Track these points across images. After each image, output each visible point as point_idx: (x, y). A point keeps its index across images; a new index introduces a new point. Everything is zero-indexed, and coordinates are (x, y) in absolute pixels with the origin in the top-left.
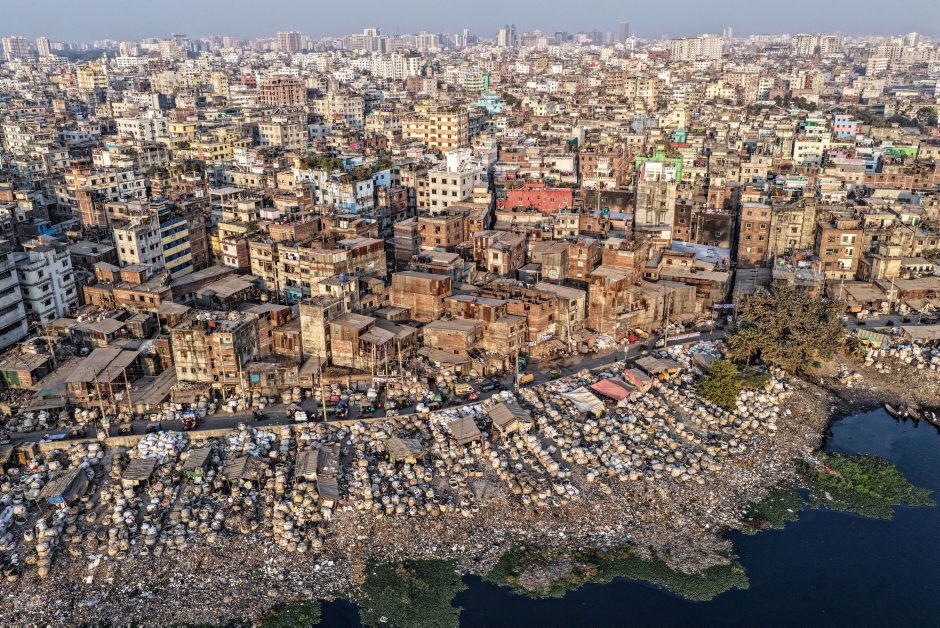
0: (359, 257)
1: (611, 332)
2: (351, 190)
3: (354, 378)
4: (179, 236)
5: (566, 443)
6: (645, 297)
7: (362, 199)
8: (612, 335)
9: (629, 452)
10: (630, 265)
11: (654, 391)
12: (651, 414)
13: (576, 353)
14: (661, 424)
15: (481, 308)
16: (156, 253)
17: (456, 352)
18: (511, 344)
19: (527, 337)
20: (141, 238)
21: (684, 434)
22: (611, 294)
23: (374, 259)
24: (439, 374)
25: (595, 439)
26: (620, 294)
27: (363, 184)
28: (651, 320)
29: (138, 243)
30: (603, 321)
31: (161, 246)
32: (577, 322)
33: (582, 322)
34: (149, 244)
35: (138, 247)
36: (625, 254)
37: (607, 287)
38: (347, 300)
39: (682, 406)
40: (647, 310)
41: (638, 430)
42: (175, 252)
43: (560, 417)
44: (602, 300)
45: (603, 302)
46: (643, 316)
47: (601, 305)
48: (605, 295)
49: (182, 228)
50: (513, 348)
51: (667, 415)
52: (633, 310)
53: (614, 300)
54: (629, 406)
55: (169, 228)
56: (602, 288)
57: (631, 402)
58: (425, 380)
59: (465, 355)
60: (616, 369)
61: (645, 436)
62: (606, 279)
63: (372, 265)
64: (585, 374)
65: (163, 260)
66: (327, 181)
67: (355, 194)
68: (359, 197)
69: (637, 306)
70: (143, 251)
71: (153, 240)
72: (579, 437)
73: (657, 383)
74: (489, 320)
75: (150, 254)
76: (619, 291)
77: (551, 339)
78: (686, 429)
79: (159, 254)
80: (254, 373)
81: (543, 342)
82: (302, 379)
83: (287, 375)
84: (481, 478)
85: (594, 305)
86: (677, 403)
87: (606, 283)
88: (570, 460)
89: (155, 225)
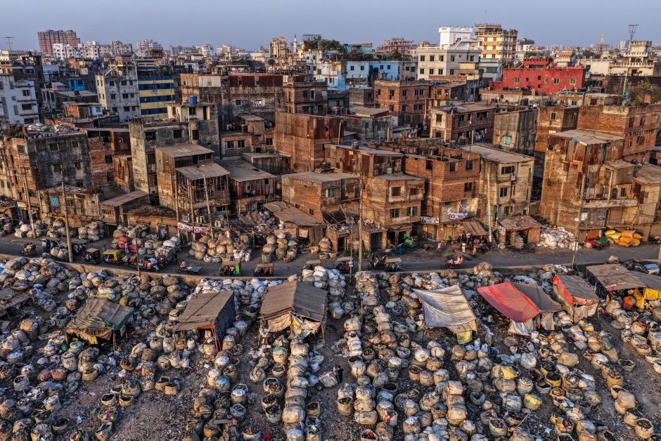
0: (241, 88)
1: (569, 226)
2: (339, 67)
3: (167, 221)
4: (160, 93)
5: (366, 374)
6: (641, 180)
7: (352, 80)
8: (573, 231)
9: (469, 427)
10: (620, 129)
11: (601, 320)
12: (571, 359)
13: (502, 246)
14: (582, 384)
15: (360, 156)
16: (131, 102)
17: (312, 212)
18: (395, 213)
19: (424, 208)
20: (112, 84)
21: (631, 419)
22: (576, 166)
23: (266, 95)
24: (272, 234)
25: (424, 379)
26: (594, 168)
27: (357, 65)
28: (651, 220)
29: (106, 89)
30: (560, 208)
31: (136, 98)
32: (514, 201)
33: (525, 204)
34: (122, 91)
35: (107, 93)
36: (614, 111)
37: (571, 154)
38: (193, 127)
39: (651, 359)
40: (641, 201)
41: (525, 385)
42: (156, 107)
43: (387, 326)
44: (561, 174)
45: (564, 179)
46: (634, 211)
47: (559, 182)
48: (567, 168)
49: (167, 86)
50: (398, 220)
51: (606, 370)
52: (614, 197)
53: (580, 176)
54: (534, 335)
55: (151, 82)
56: (564, 157)
57: (540, 329)
58: (244, 238)
59: (319, 217)
60: (547, 275)
61: (533, 401)
62: (572, 143)
63: (262, 102)
64: (483, 268)
65: (138, 112)
66: (321, 60)
67: (344, 73)
68: (349, 76)
69: (623, 193)
70: (113, 96)
71: (128, 89)
72: (395, 369)
73: (614, 308)
74: (367, 175)
75: (120, 103)
76: (592, 162)
77: (465, 219)
78: (638, 410)
79: (135, 104)
80: (53, 195)
81: (454, 223)
82: (104, 211)
83: (87, 203)
84: (166, 398)
85: (550, 183)
86: (642, 351)
87: (571, 149)
88: (342, 408)
89: (133, 75)
